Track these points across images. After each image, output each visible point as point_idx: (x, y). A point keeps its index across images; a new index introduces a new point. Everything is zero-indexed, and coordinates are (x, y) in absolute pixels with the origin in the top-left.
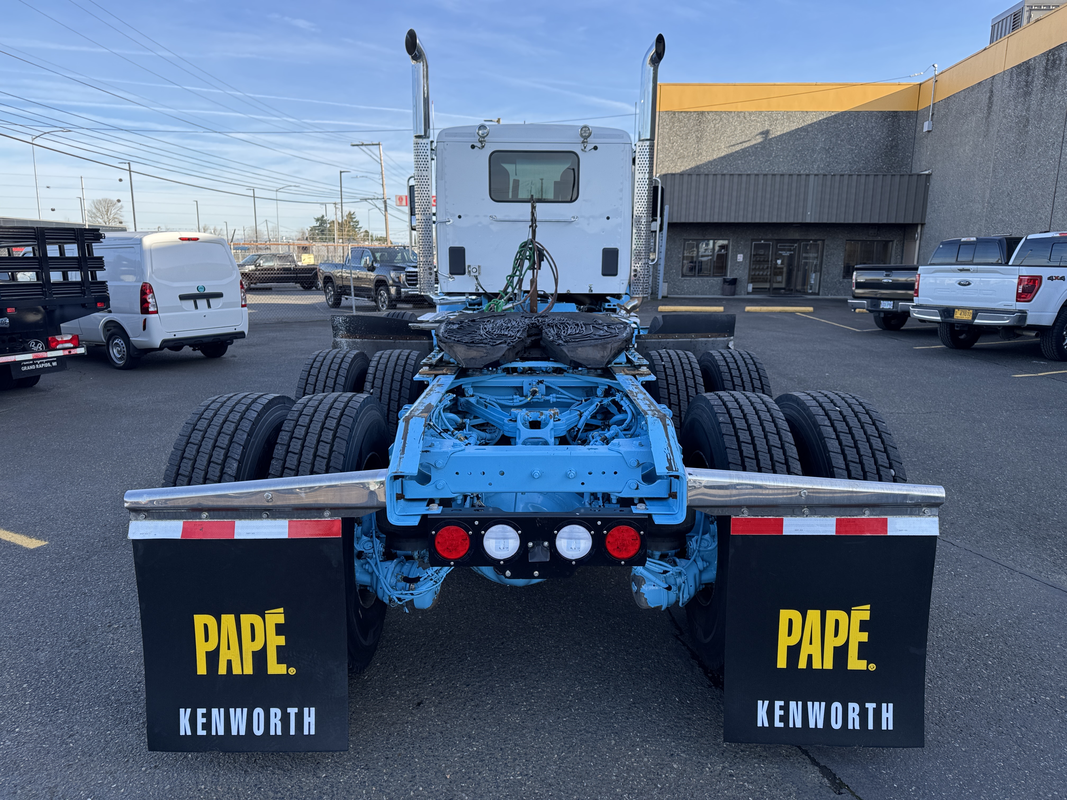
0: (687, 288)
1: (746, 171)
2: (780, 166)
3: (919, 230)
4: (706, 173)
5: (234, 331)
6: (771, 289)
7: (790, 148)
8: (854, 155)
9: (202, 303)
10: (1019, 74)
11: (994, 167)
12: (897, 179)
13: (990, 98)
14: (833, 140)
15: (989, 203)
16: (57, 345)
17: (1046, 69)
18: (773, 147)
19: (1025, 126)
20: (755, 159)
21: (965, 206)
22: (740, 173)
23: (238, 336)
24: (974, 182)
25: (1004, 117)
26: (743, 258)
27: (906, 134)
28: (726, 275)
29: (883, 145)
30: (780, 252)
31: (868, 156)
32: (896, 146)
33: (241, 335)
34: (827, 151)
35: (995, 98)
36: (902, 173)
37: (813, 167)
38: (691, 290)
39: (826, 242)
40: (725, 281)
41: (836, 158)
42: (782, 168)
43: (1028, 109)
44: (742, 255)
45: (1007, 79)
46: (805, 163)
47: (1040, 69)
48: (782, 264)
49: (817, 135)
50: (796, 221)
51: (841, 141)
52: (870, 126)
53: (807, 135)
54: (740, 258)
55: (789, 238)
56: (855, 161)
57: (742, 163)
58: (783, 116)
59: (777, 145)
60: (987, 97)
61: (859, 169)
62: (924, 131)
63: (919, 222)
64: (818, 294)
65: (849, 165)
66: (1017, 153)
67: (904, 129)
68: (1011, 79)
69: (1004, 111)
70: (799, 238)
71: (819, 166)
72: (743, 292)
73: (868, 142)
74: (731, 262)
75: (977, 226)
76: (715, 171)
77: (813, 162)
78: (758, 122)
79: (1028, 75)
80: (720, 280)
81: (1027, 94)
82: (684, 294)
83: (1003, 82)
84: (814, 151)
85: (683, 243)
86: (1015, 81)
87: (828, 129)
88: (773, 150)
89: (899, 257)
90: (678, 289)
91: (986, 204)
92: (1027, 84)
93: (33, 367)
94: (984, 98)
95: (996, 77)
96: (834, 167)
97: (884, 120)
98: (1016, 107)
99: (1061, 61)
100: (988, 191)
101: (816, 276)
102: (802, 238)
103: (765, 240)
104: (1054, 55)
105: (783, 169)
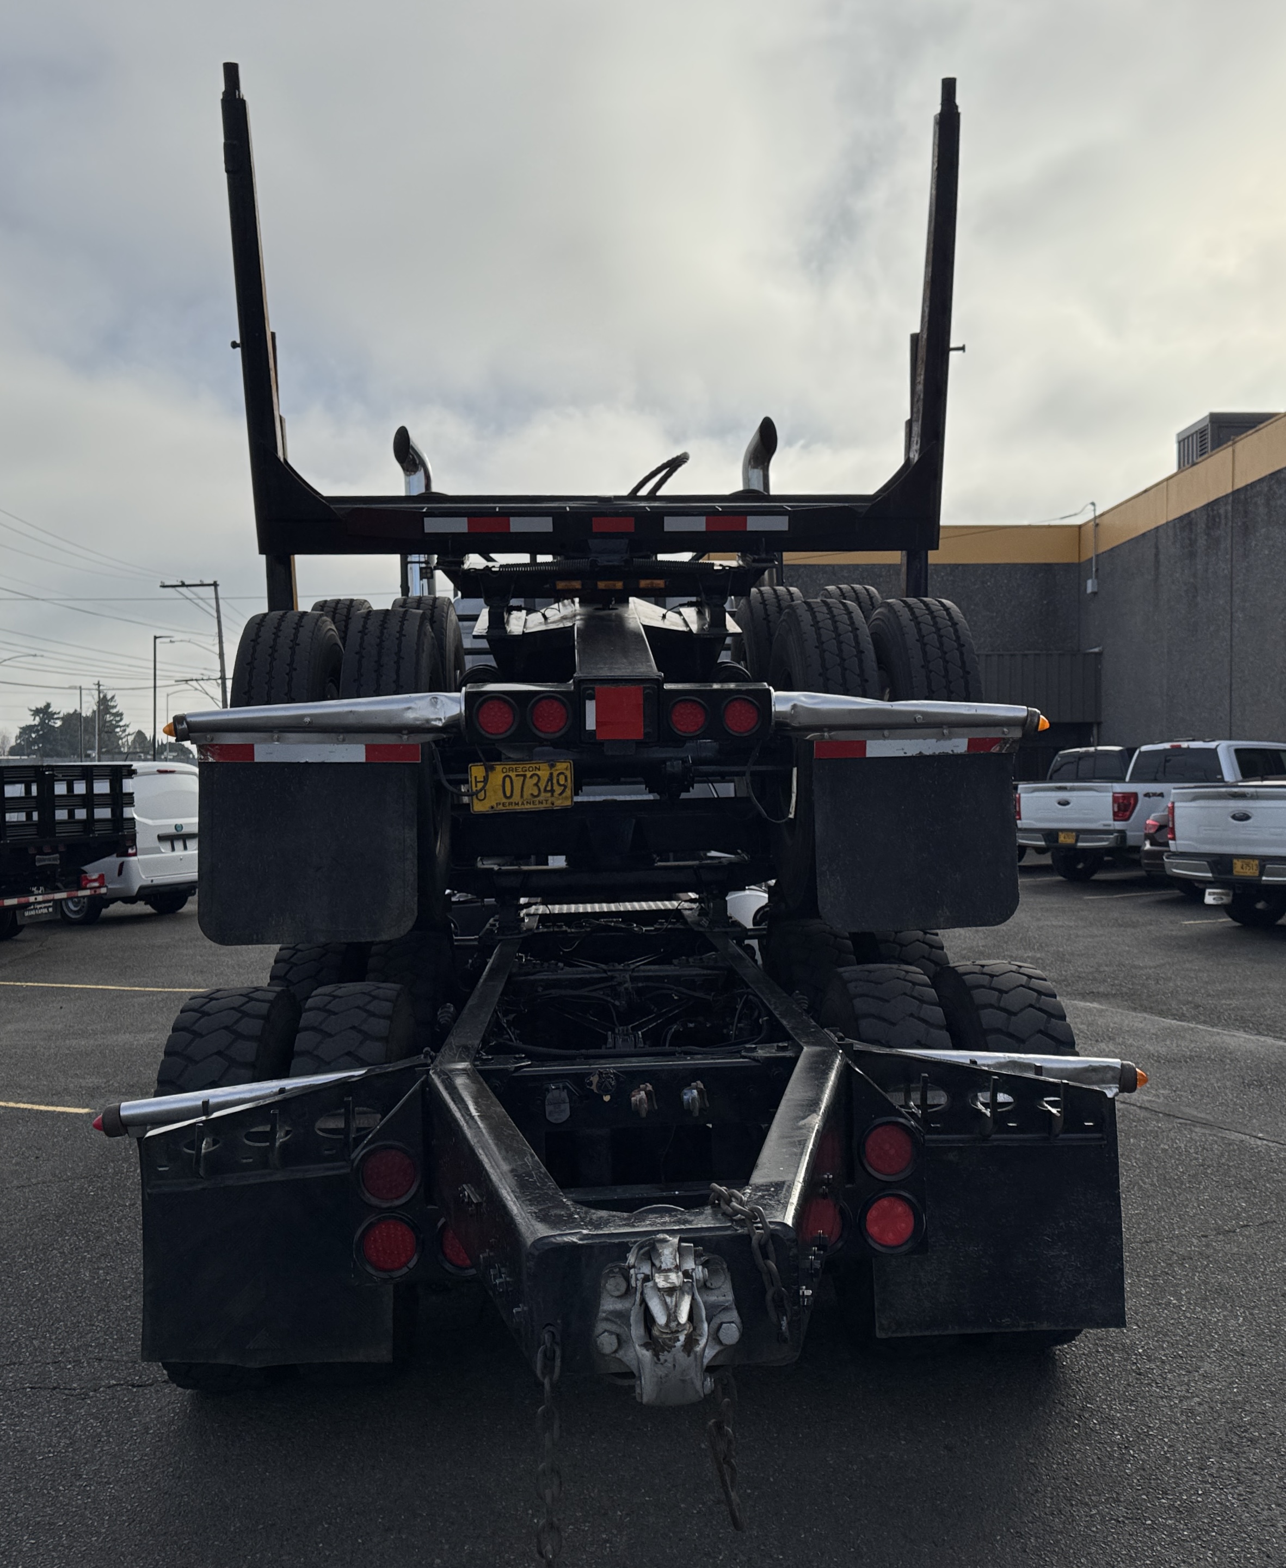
13: (1157, 555)
17: (1207, 527)
25: (1173, 583)
35: (1162, 557)
43: (1195, 576)
45: (1171, 533)
47: (1201, 526)
56: (997, 633)
68: (1175, 535)
79: (1191, 530)
81: (1192, 555)
86: (1179, 537)
92: (1193, 543)
99: (1220, 517)
104: (1213, 510)
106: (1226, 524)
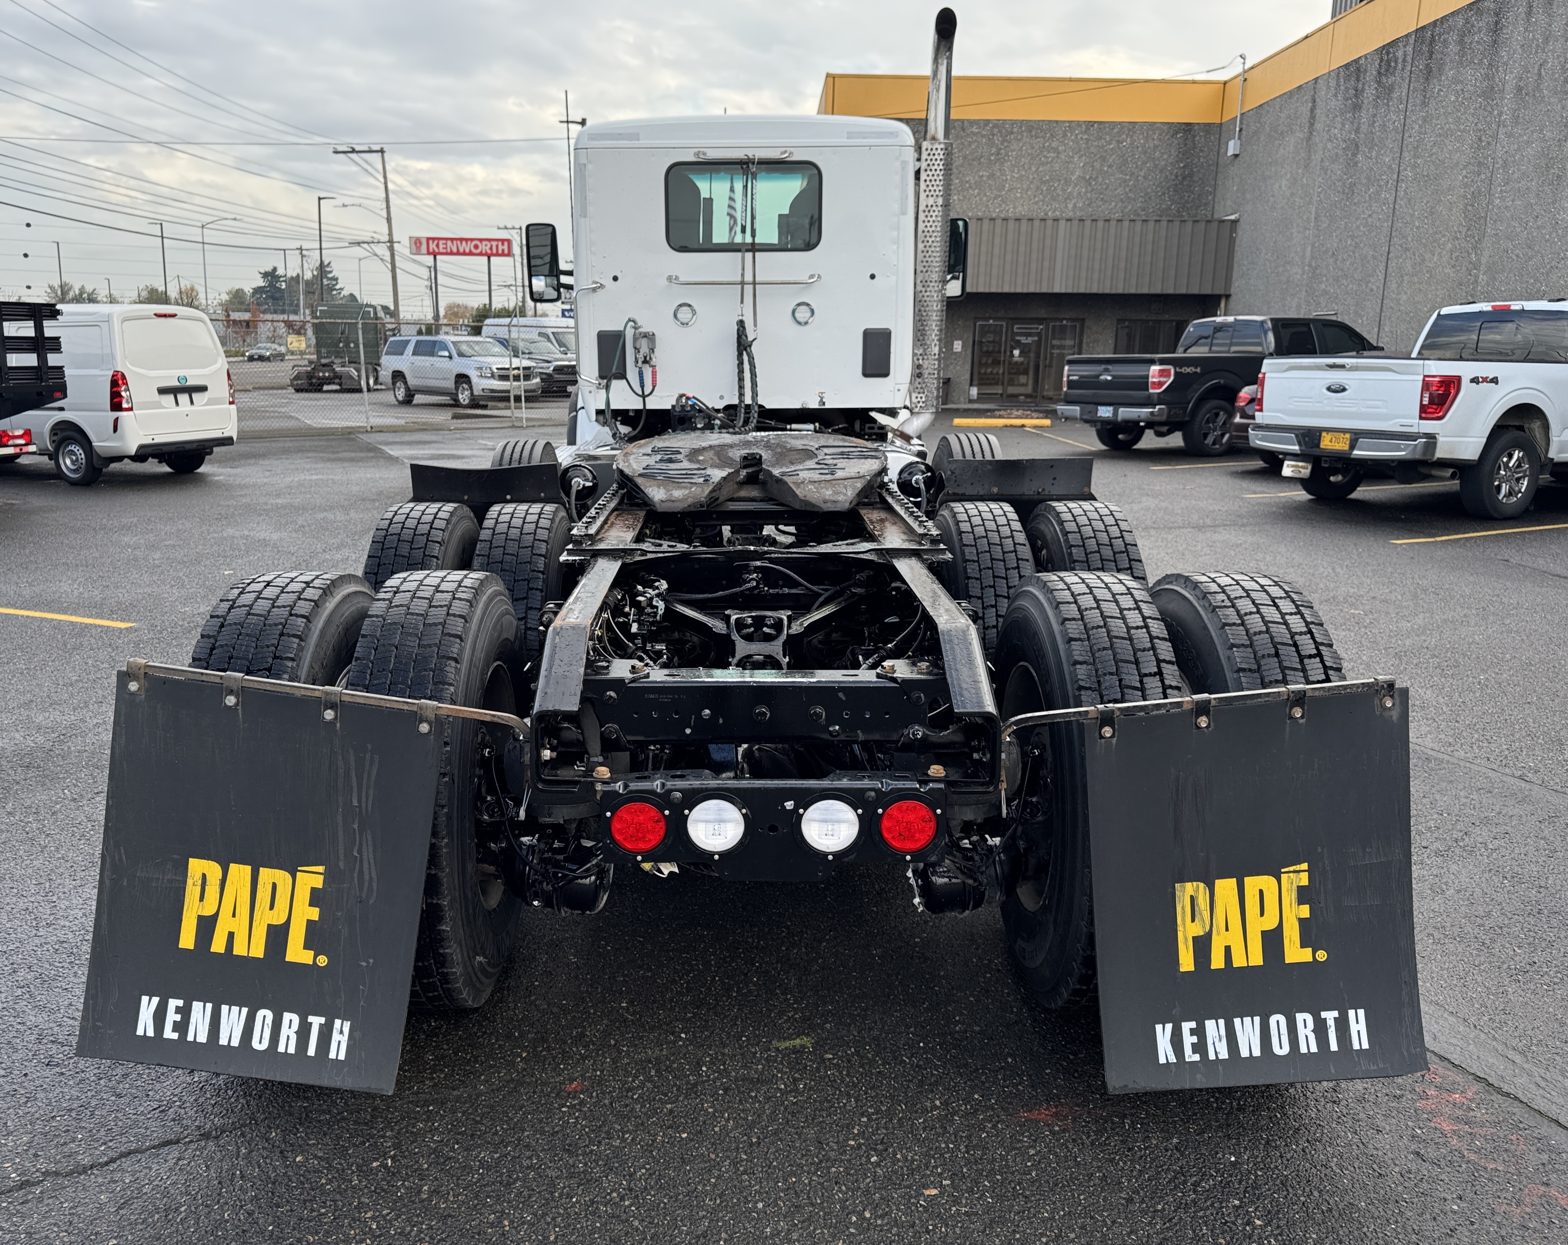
2: (1017, 204)
6: (1005, 396)
14: (1097, 165)
18: (1006, 175)
20: (979, 194)
26: (963, 347)
30: (1018, 338)
34: (1088, 182)
37: (1066, 207)
39: (1087, 323)
41: (1101, 194)
42: (1020, 208)
44: (960, 342)
48: (1020, 356)
49: (1072, 157)
50: (1038, 291)
53: (1058, 157)
54: (958, 346)
55: (1031, 316)
58: (1021, 128)
59: (1013, 172)
70: (1045, 316)
71: (1075, 206)
72: (962, 399)
73: (1149, 170)
75: (1296, 300)
77: (1066, 199)
87: (1088, 148)
96: (1097, 207)
102: (1051, 316)
103: (995, 319)
105: (1022, 210)
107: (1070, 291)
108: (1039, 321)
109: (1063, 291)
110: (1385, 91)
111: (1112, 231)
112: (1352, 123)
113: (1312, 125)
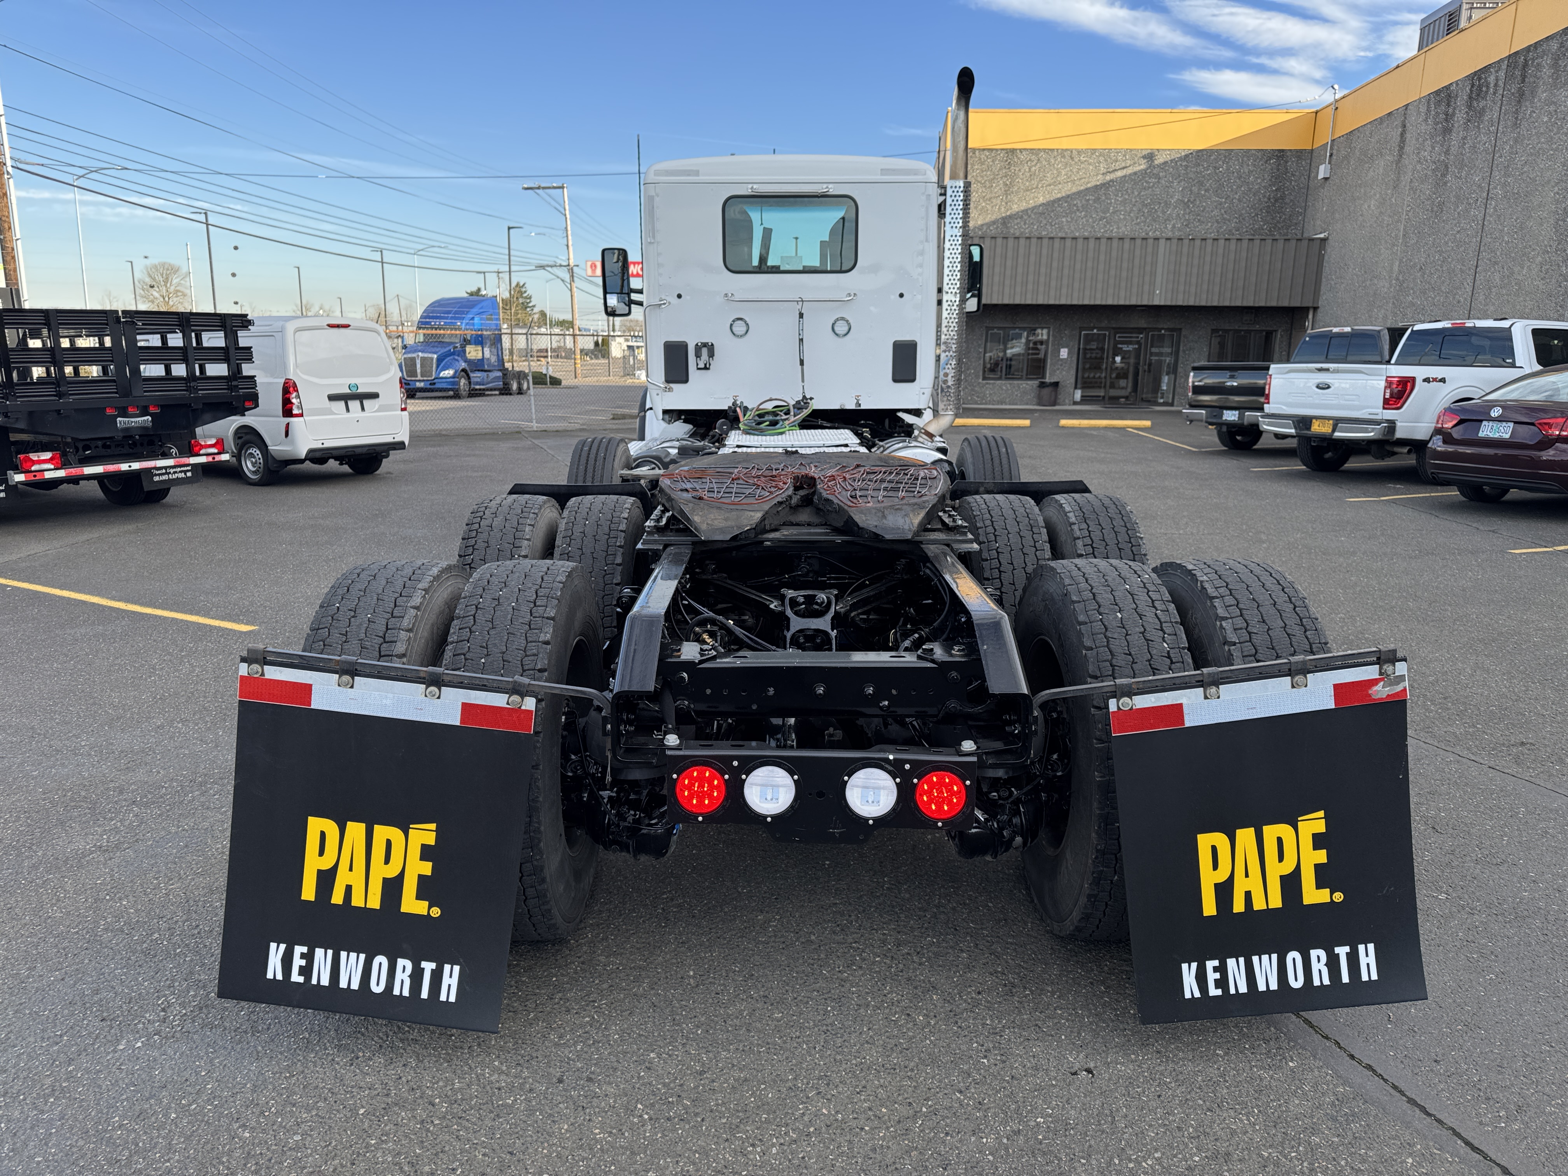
0: (990, 394)
1: (1072, 232)
2: (1120, 225)
3: (1310, 316)
4: (1017, 234)
5: (392, 440)
6: (1107, 398)
7: (1134, 200)
8: (1223, 211)
9: (354, 405)
10: (1438, 104)
11: (1404, 229)
12: (1281, 243)
13: (1402, 135)
14: (1195, 189)
15: (1397, 279)
16: (200, 449)
17: (1470, 98)
18: (1110, 199)
19: (1444, 175)
20: (1086, 216)
21: (1368, 283)
22: (1064, 235)
23: (397, 446)
24: (1380, 250)
25: (1419, 162)
26: (1069, 354)
27: (1295, 181)
28: (1044, 377)
29: (1264, 197)
30: (1120, 346)
31: (1243, 212)
32: (1283, 198)
33: (400, 446)
34: (1186, 204)
35: (1408, 136)
36: (1289, 237)
37: (1166, 228)
38: (995, 399)
39: (1184, 333)
40: (1042, 385)
41: (1199, 215)
42: (1123, 229)
43: (1447, 153)
44: (1066, 350)
45: (1423, 109)
46: (1155, 221)
47: (1463, 97)
48: (1121, 363)
49: (1172, 182)
50: (1139, 303)
51: (1206, 191)
52: (1246, 171)
53: (1158, 182)
54: (1064, 353)
55: (1132, 326)
56: (1224, 219)
57: (1067, 221)
58: (1125, 156)
59: (1117, 196)
60: (1399, 133)
61: (1230, 231)
62: (1320, 178)
63: (1310, 305)
64: (1172, 405)
65: (1216, 224)
66: (1432, 211)
67: (1293, 175)
68: (1429, 110)
69: (1418, 153)
70: (1145, 326)
71: (1174, 226)
72: (1067, 401)
73: (1244, 193)
74: (1051, 360)
75: (1383, 311)
76: (1031, 232)
77: (1166, 220)
78: (1090, 164)
79: (1448, 105)
80: (1036, 383)
81: (1447, 131)
82: (986, 404)
83: (1419, 113)
84: (1167, 204)
85: (984, 332)
86: (1433, 113)
87: (1187, 174)
88: (1111, 203)
89: (1284, 353)
90: (978, 397)
91: (1394, 282)
92: (1448, 117)
93: (165, 477)
94: (1396, 134)
95: (1410, 107)
96: (1195, 227)
97: (1266, 162)
98: (1433, 148)
99: (1488, 87)
100: (1397, 263)
101: (1169, 380)
102: (1150, 326)
103: (1099, 329)
104: (1479, 79)
105: (1125, 230)
106: (1495, 93)
107: (1169, 303)
108: (1140, 330)
109: (1162, 303)
110: (1475, 114)
111: (1209, 249)
112: (1442, 146)
113: (1401, 148)
